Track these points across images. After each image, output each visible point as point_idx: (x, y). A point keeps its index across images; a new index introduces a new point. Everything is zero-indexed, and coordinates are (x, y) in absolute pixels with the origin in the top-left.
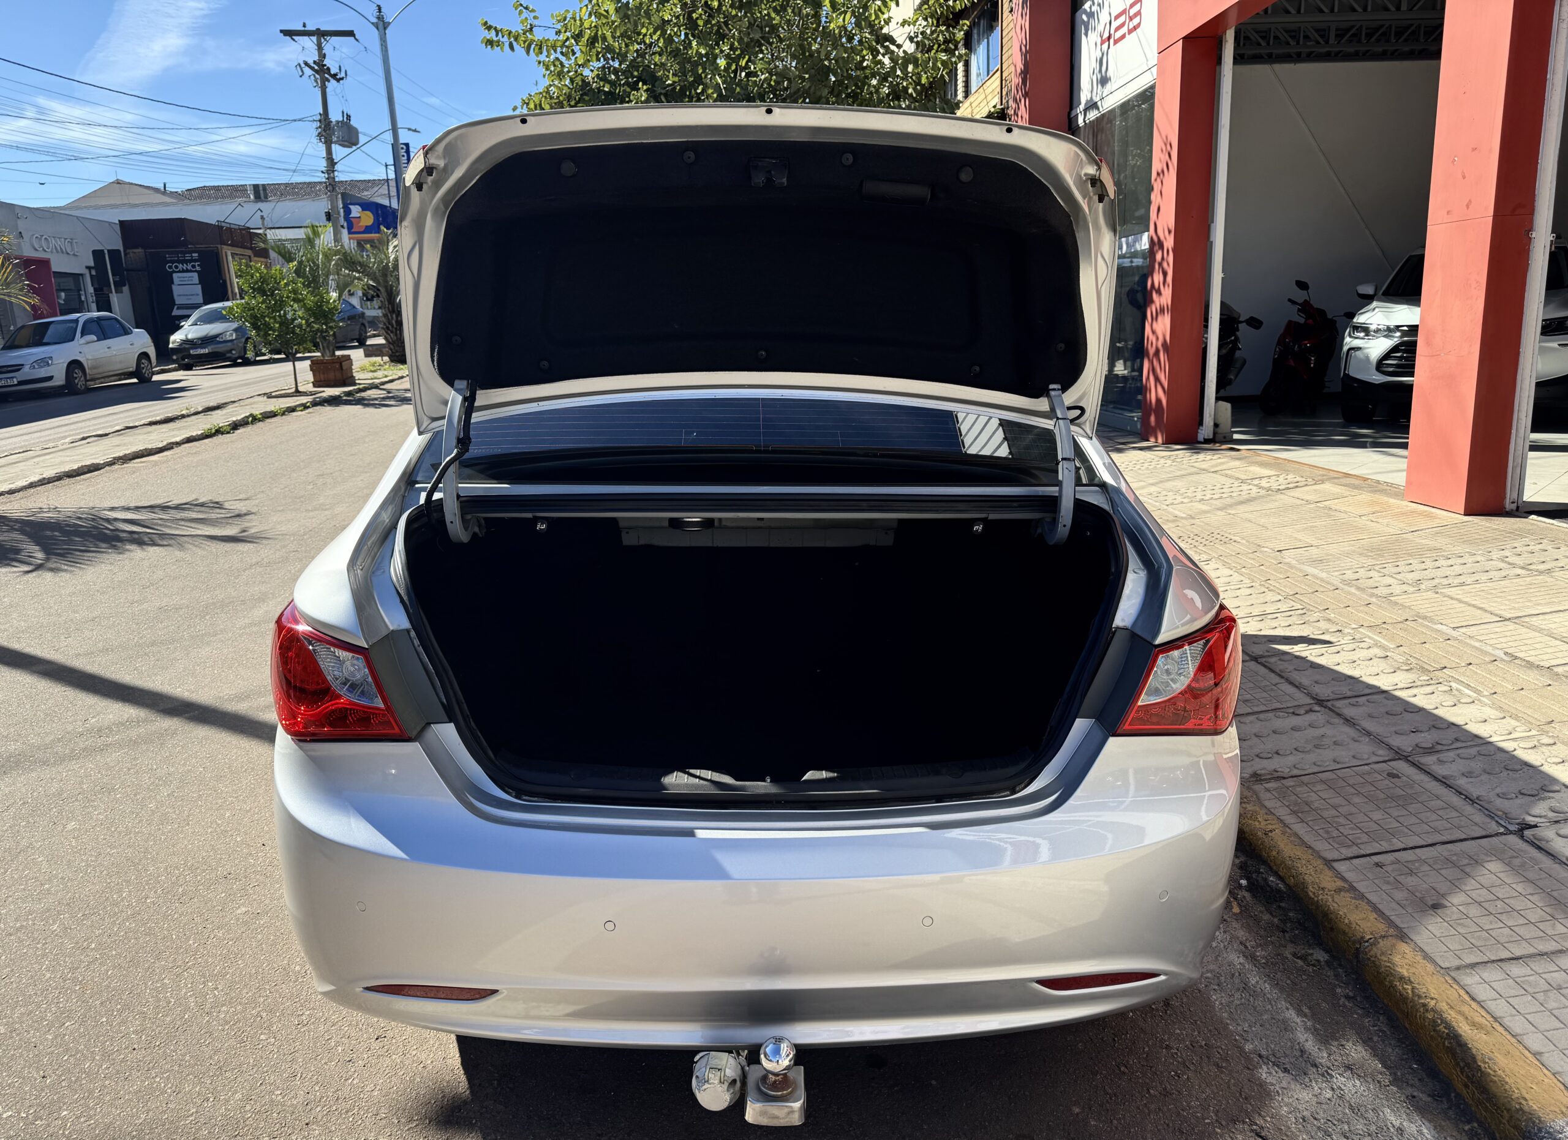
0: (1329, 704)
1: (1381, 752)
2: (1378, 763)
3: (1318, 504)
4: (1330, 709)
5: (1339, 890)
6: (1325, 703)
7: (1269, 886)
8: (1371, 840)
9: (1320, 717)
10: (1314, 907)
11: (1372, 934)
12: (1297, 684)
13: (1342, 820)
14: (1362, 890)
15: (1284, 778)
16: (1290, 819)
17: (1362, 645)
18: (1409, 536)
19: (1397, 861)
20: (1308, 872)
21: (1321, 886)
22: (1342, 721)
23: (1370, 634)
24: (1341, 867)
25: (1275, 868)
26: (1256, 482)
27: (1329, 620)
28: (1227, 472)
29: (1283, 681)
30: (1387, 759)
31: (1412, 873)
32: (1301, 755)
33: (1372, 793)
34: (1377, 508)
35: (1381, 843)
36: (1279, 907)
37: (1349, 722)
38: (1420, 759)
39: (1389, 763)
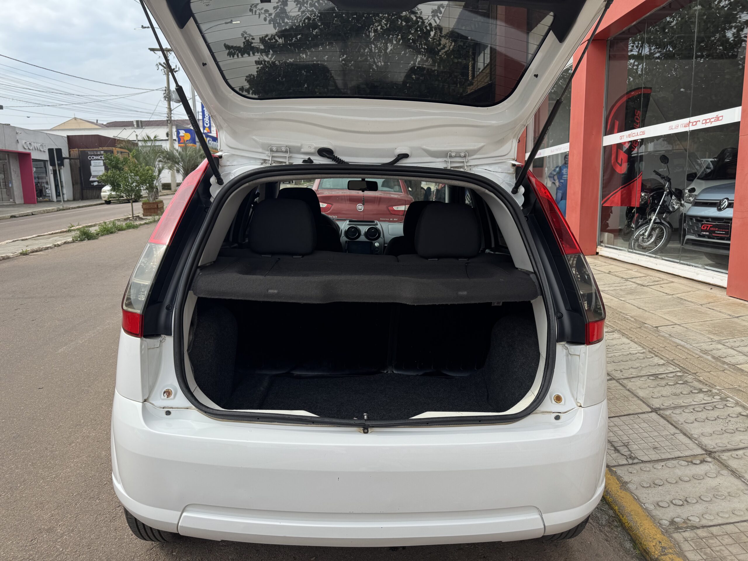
4: (718, 460)
6: (713, 454)
12: (689, 435)
15: (696, 528)
18: (736, 320)
22: (730, 473)
26: (633, 280)
29: (678, 431)
32: (705, 505)
34: (711, 300)
37: (734, 473)
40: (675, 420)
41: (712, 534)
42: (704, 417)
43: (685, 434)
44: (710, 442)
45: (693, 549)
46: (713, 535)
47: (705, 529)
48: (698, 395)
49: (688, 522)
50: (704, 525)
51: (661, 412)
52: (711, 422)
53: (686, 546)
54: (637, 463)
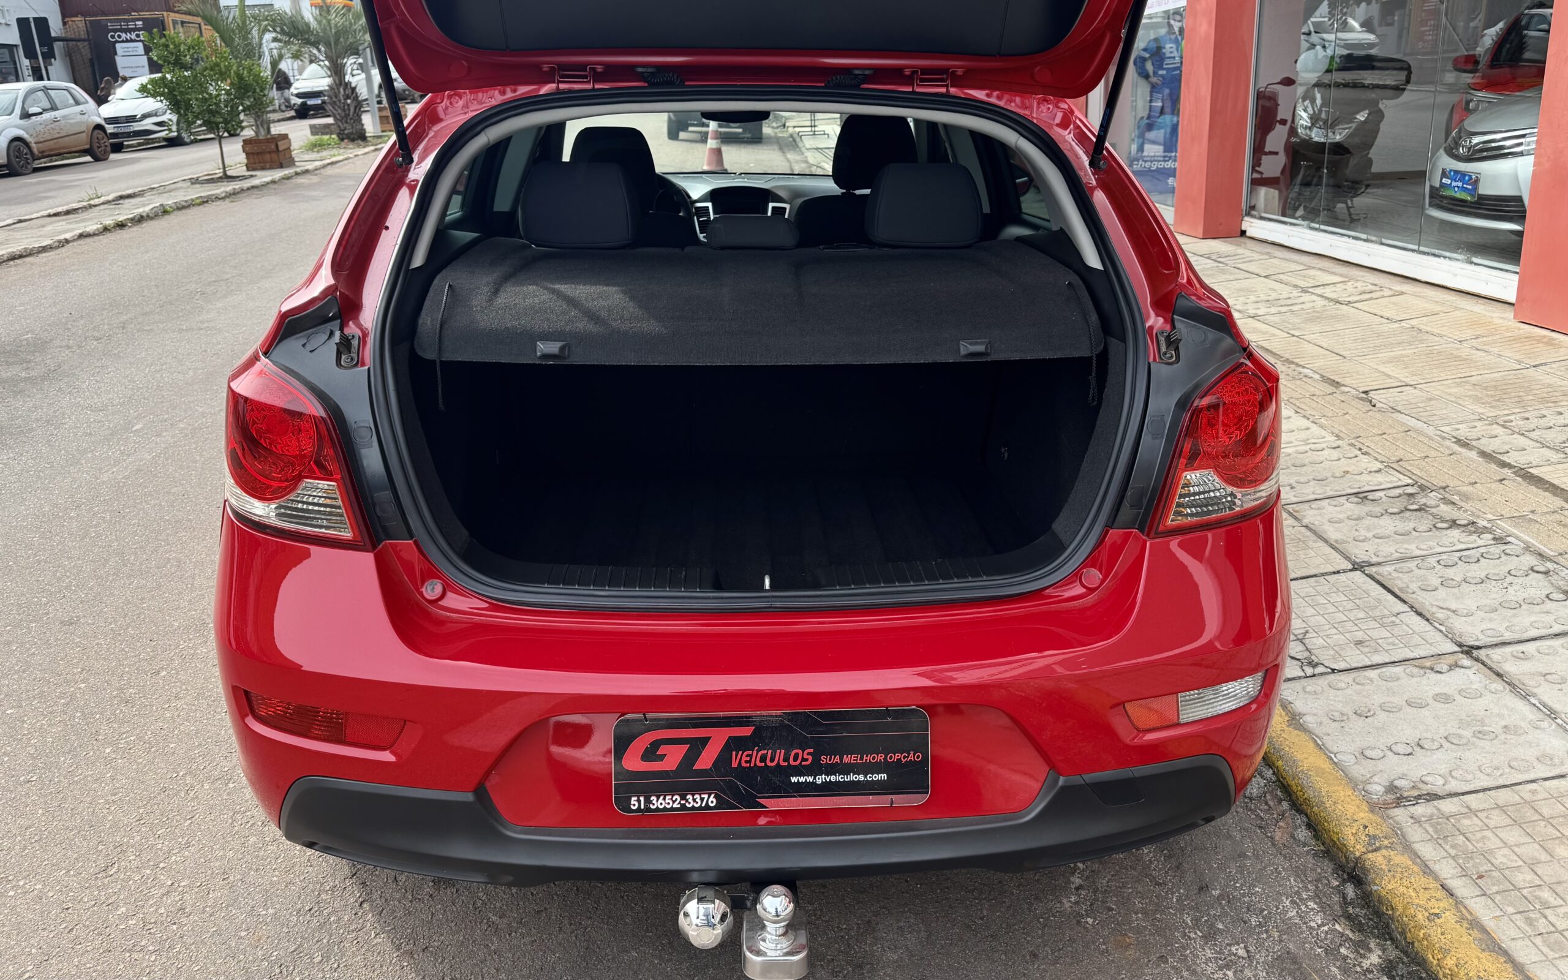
0: (1482, 654)
4: (1483, 663)
6: (1475, 651)
9: (1472, 677)
18: (1531, 372)
26: (1318, 291)
28: (1281, 276)
40: (1402, 585)
41: (1468, 807)
42: (1459, 578)
43: (1420, 614)
44: (1470, 629)
45: (1429, 837)
46: (1470, 810)
47: (1455, 799)
48: (1449, 531)
49: (1421, 785)
50: (1454, 790)
51: (1373, 570)
52: (1473, 587)
53: (1415, 834)
54: (1322, 674)
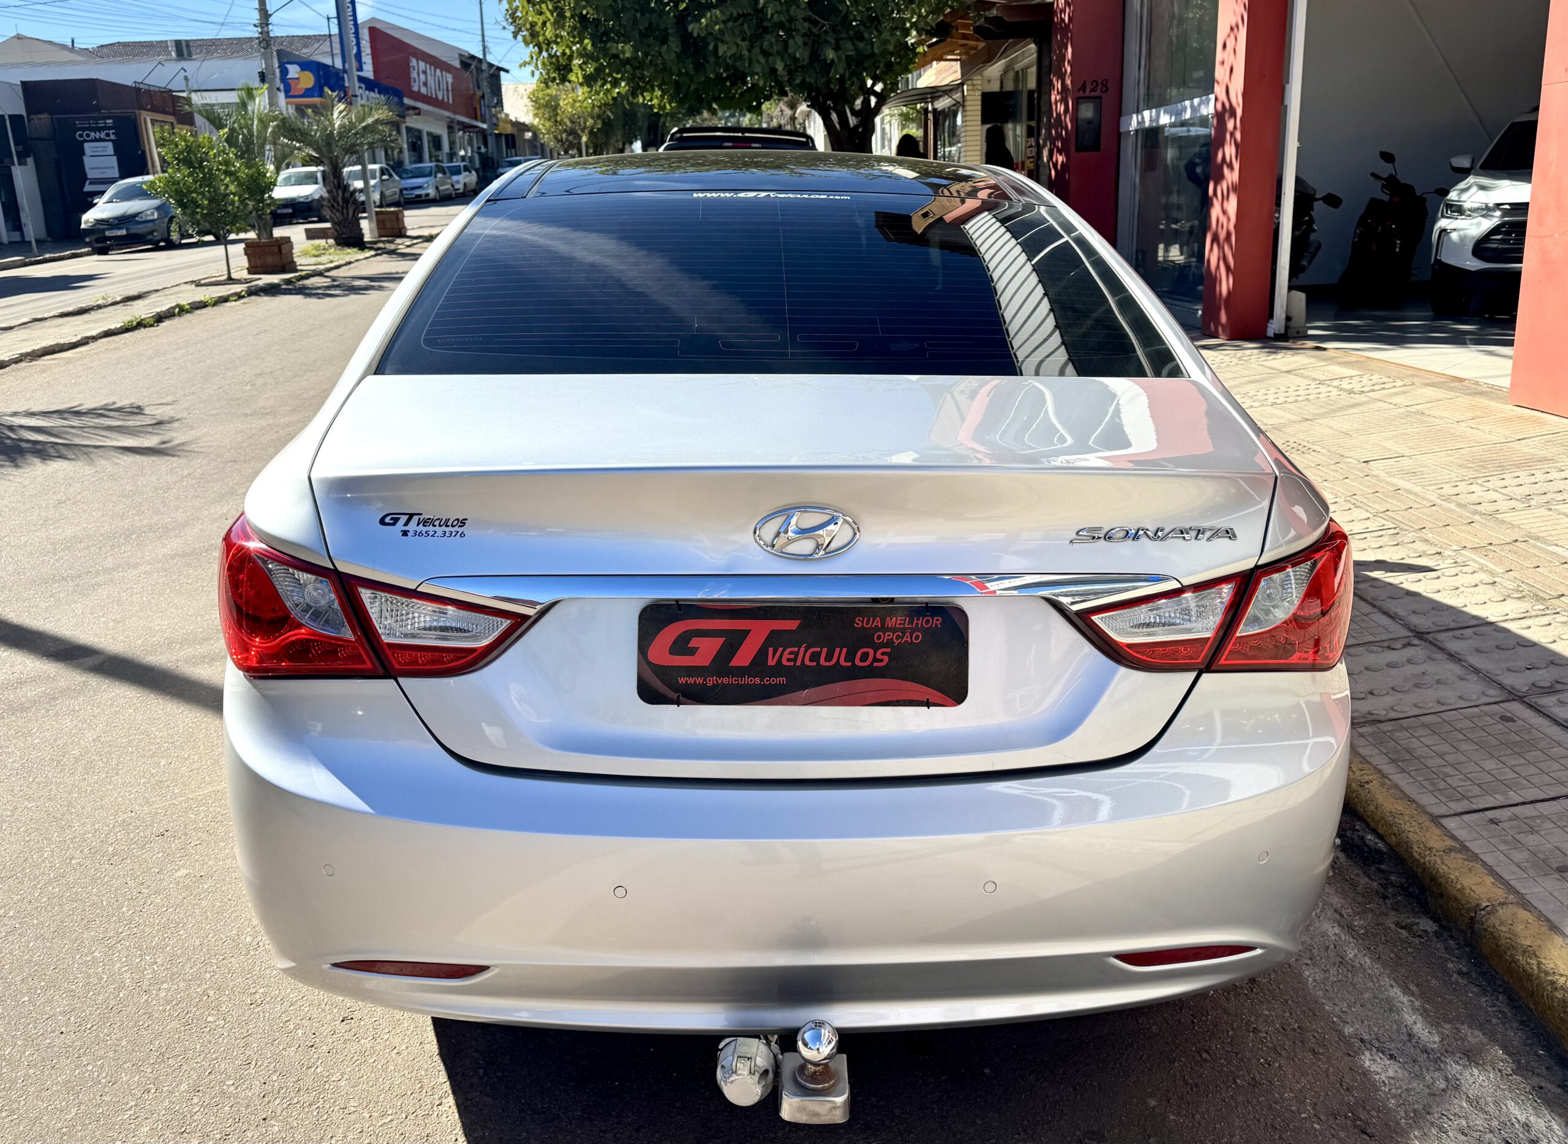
0: (1430, 637)
1: (1492, 692)
2: (1488, 704)
3: (1409, 409)
4: (1431, 643)
5: (1449, 851)
6: (1425, 636)
7: (1367, 846)
8: (1483, 793)
9: (1420, 652)
10: (1420, 870)
11: (1489, 901)
12: (1392, 615)
13: (1448, 770)
14: (1476, 851)
15: (1381, 722)
16: (1388, 769)
17: (1465, 569)
18: (1516, 445)
19: (1516, 818)
20: (1412, 829)
21: (1428, 846)
22: (1445, 656)
23: (1474, 557)
24: (1451, 824)
25: (1372, 824)
26: (1336, 383)
27: (1426, 541)
28: (1302, 371)
30: (1499, 699)
31: (1532, 831)
32: (1400, 696)
33: (1484, 739)
34: (1478, 413)
35: (1496, 796)
36: (1379, 870)
37: (1453, 657)
38: (1537, 700)
39: (1502, 705)
44: (1424, 622)
